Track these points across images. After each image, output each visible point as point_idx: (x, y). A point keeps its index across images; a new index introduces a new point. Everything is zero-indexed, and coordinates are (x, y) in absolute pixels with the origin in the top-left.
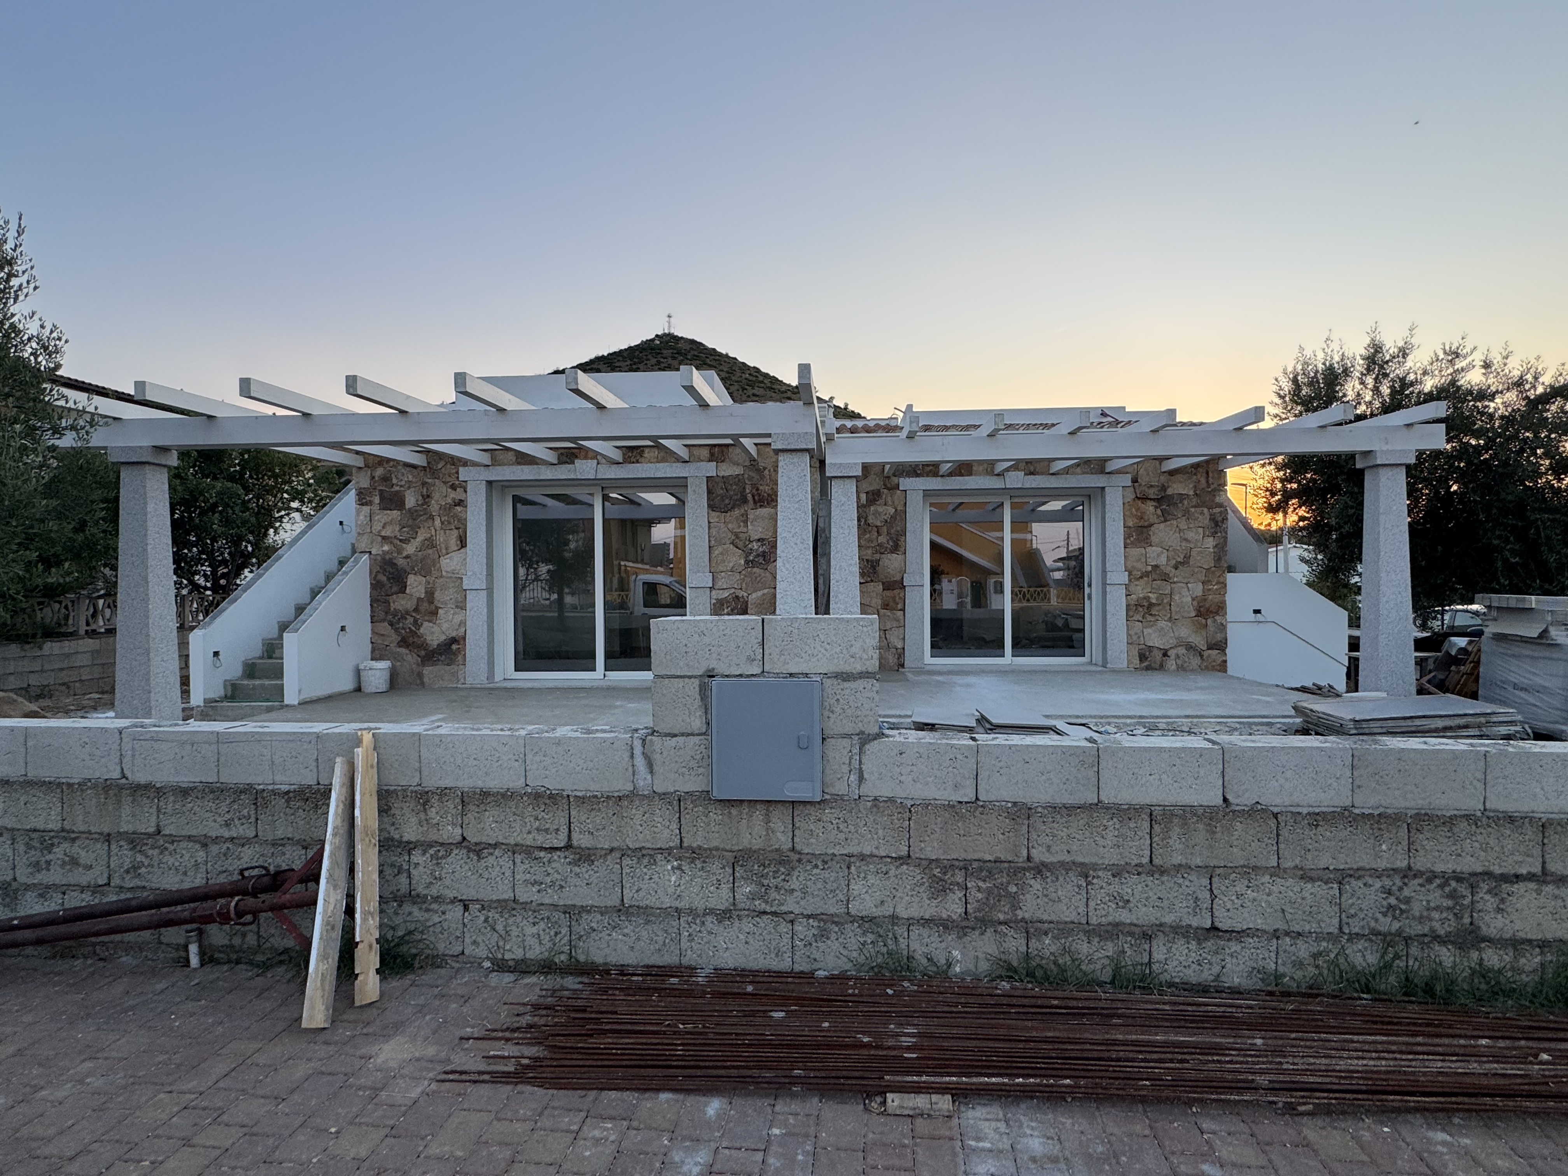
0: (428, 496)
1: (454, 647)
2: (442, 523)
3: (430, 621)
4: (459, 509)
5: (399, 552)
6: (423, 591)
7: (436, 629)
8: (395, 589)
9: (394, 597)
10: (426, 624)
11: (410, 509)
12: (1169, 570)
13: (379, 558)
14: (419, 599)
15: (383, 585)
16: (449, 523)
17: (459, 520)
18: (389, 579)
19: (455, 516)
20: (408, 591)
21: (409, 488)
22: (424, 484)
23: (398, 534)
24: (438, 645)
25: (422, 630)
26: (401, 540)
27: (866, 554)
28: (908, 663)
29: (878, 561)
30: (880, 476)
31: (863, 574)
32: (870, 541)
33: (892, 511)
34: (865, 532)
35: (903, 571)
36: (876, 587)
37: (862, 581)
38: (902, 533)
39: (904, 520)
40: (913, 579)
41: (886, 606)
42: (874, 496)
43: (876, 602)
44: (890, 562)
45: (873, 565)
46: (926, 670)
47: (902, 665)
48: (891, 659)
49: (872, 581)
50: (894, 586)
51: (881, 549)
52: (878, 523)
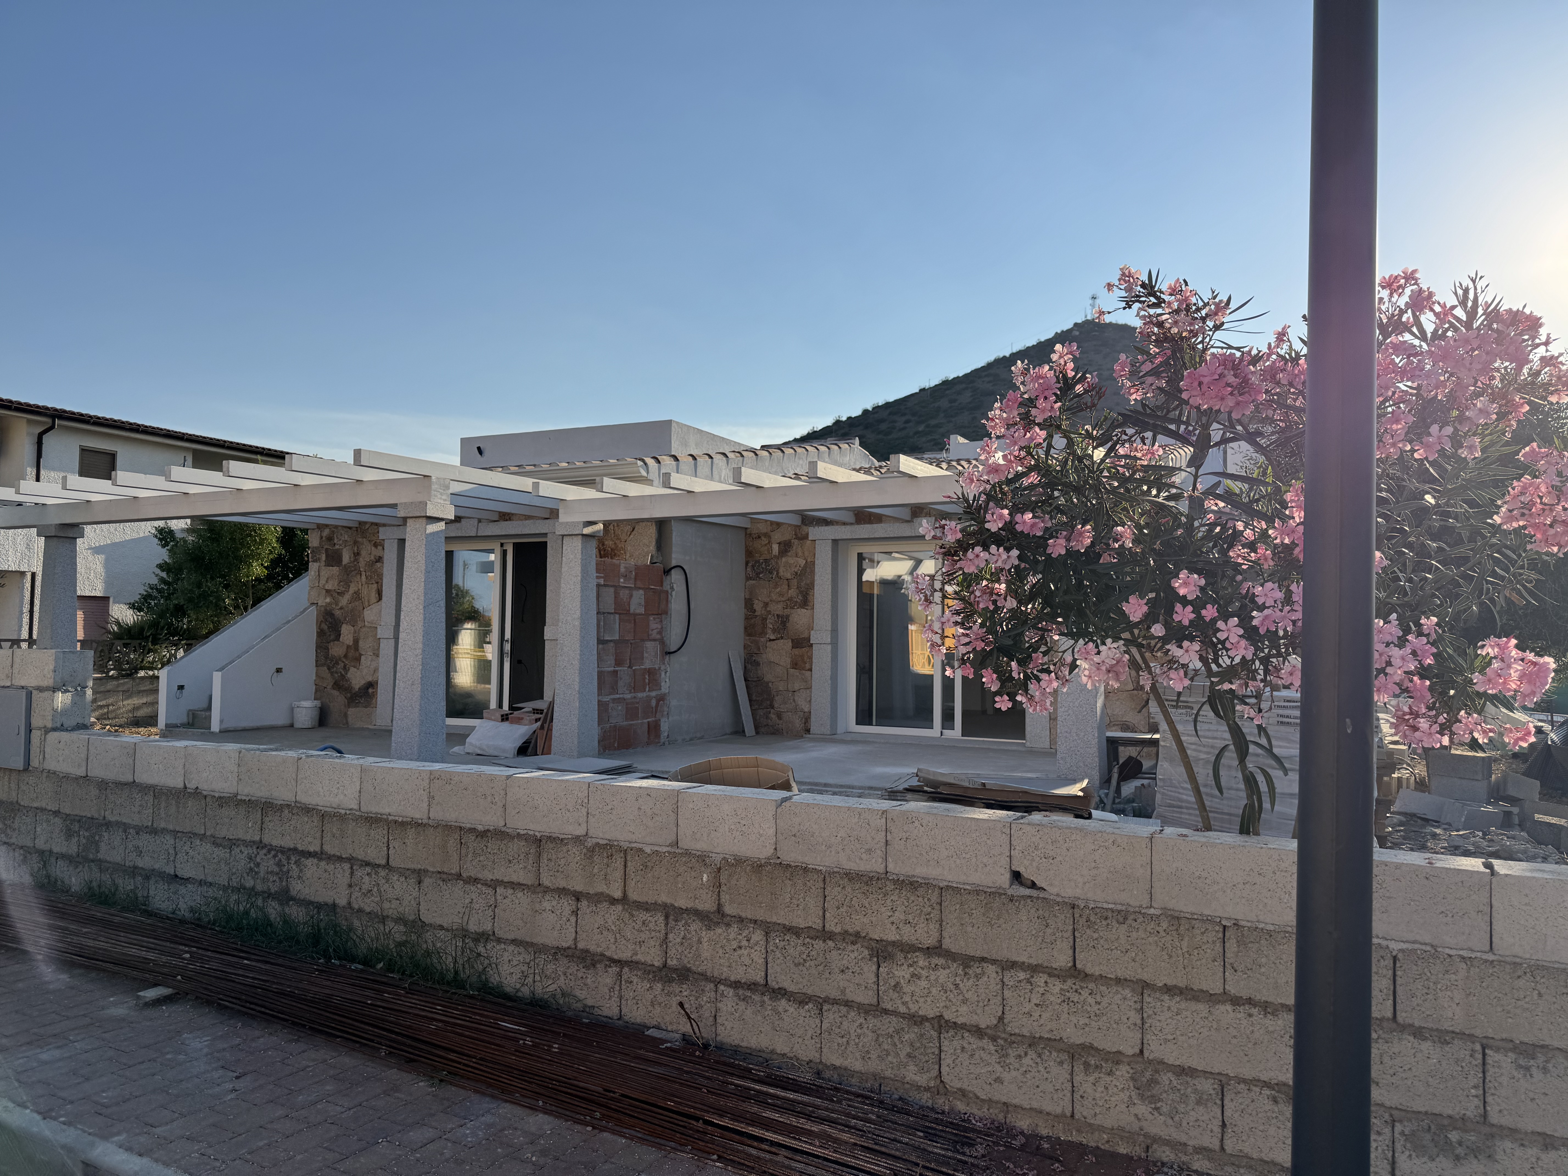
0: (358, 554)
1: (370, 690)
2: (367, 578)
3: (355, 667)
4: (378, 564)
5: (337, 605)
6: (352, 639)
7: (358, 674)
8: (333, 637)
9: (332, 644)
10: (352, 669)
11: (345, 566)
13: (323, 609)
14: (348, 647)
15: (325, 634)
16: (371, 578)
17: (378, 575)
18: (329, 628)
19: (375, 572)
20: (341, 639)
21: (345, 546)
22: (355, 542)
23: (336, 588)
24: (360, 689)
25: (349, 675)
26: (338, 593)
27: (777, 609)
28: (814, 728)
29: (788, 617)
30: (790, 525)
31: (774, 631)
32: (781, 594)
33: (802, 562)
34: (776, 586)
35: (811, 628)
36: (786, 645)
37: (772, 637)
38: (811, 586)
39: (813, 572)
40: (820, 637)
41: (795, 665)
42: (786, 547)
43: (785, 661)
44: (799, 617)
45: (784, 620)
46: (832, 737)
47: (808, 731)
48: (798, 724)
49: (782, 638)
50: (802, 643)
51: (791, 604)
52: (789, 576)
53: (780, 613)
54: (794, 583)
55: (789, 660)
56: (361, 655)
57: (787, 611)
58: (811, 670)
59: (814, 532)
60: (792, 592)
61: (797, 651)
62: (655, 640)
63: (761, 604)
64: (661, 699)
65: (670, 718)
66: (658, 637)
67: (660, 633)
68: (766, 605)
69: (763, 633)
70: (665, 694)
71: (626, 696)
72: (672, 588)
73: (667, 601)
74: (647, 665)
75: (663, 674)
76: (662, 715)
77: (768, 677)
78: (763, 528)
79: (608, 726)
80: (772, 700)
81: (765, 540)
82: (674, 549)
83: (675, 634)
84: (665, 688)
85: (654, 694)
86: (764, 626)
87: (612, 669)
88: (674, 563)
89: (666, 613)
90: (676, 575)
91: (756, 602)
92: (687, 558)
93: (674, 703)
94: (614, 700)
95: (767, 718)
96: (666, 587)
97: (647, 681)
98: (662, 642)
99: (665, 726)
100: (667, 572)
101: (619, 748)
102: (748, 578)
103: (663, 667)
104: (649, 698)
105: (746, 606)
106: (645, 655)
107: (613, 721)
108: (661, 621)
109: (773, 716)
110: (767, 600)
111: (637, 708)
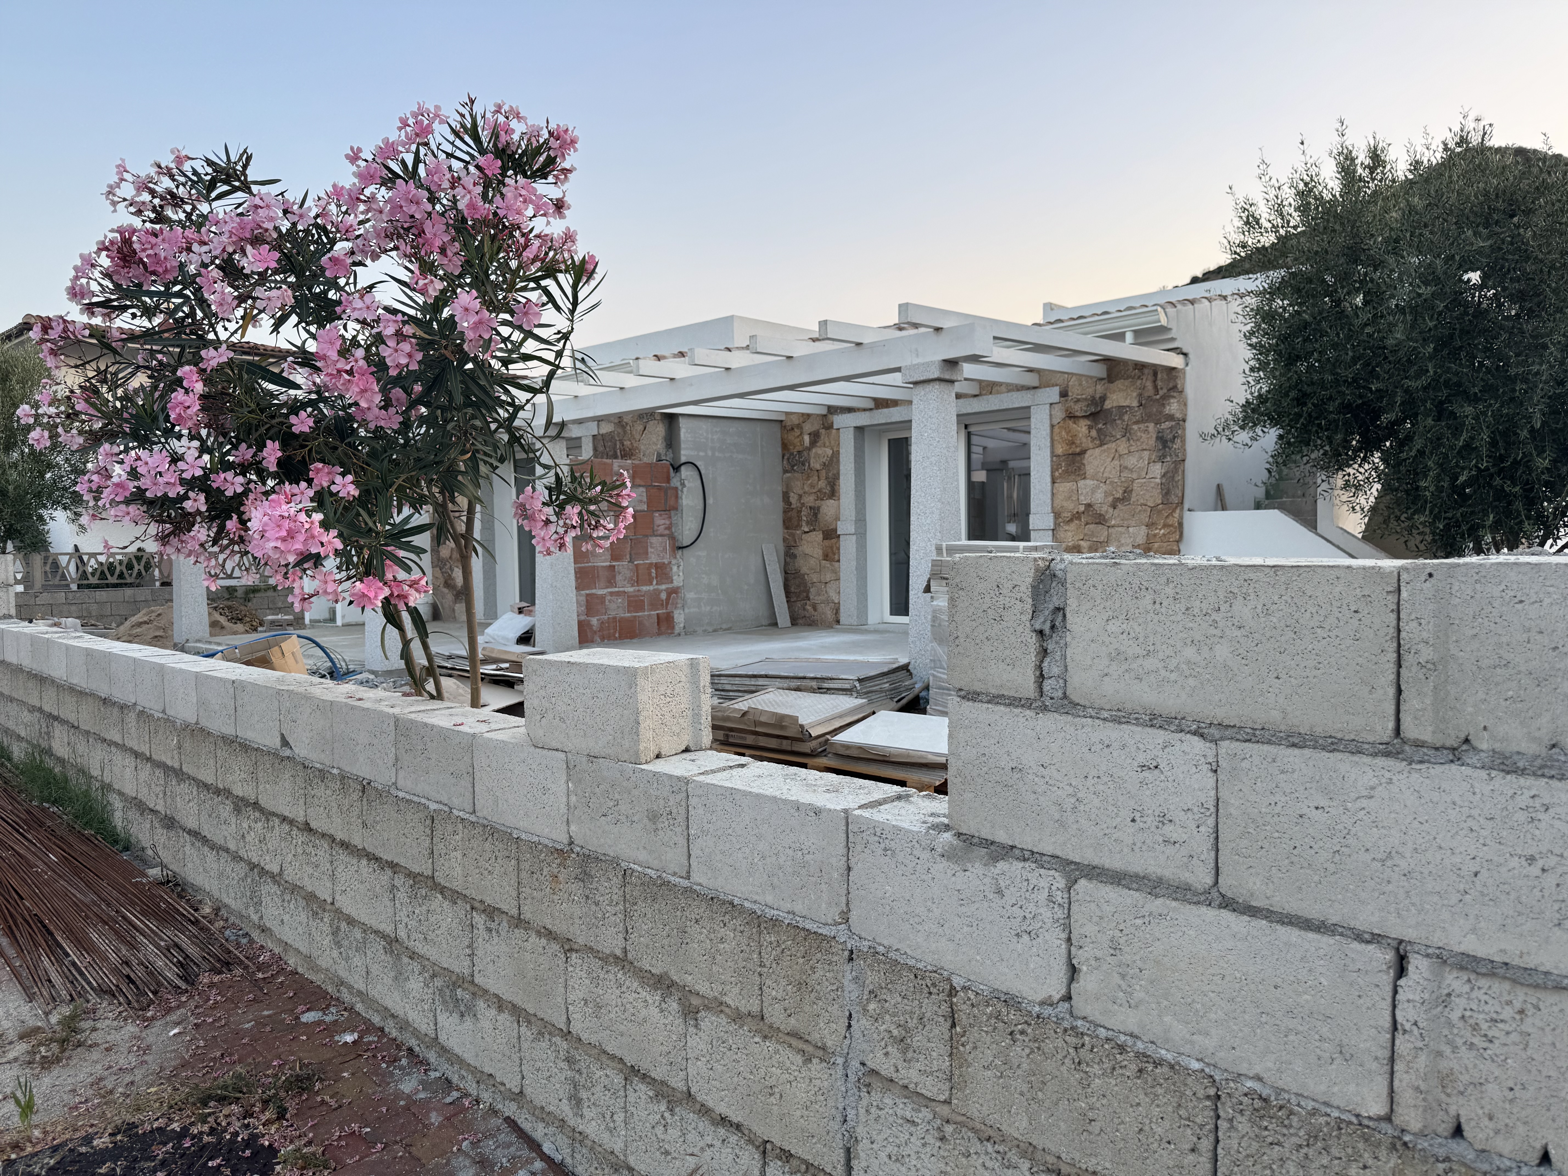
12: (1105, 509)
27: (809, 500)
28: (843, 619)
29: (819, 508)
30: (818, 415)
31: (808, 523)
32: (812, 486)
33: (829, 452)
34: (808, 478)
35: (837, 519)
36: (818, 536)
37: (806, 530)
38: (837, 477)
39: (838, 461)
40: (845, 527)
41: (826, 557)
42: (815, 437)
43: (818, 552)
44: (828, 508)
45: (815, 512)
46: (860, 627)
47: (838, 622)
48: (829, 615)
49: (814, 530)
50: (831, 535)
51: (822, 496)
52: (818, 467)
53: (812, 505)
54: (823, 473)
55: (820, 552)
57: (818, 503)
58: (839, 561)
59: (839, 421)
60: (822, 484)
61: (827, 542)
62: (662, 535)
63: (796, 497)
64: (673, 592)
65: (687, 611)
66: (667, 532)
67: (669, 528)
68: (800, 496)
69: (798, 526)
70: (678, 588)
71: (626, 590)
72: (683, 485)
73: (677, 497)
74: (653, 559)
75: (675, 569)
76: (676, 608)
77: (804, 570)
78: (796, 420)
79: (606, 617)
80: (808, 592)
81: (797, 432)
82: (683, 446)
83: (687, 528)
84: (678, 581)
85: (663, 587)
86: (799, 518)
87: (608, 564)
88: (683, 459)
89: (676, 509)
90: (686, 473)
91: (792, 494)
92: (702, 454)
93: (690, 596)
94: (611, 594)
95: (804, 609)
96: (675, 482)
97: (654, 575)
98: (672, 538)
99: (679, 618)
100: (677, 469)
101: (621, 638)
102: (785, 471)
103: (674, 561)
104: (658, 592)
105: (784, 500)
106: (650, 550)
107: (613, 614)
108: (670, 517)
109: (808, 607)
110: (801, 492)
111: (643, 601)
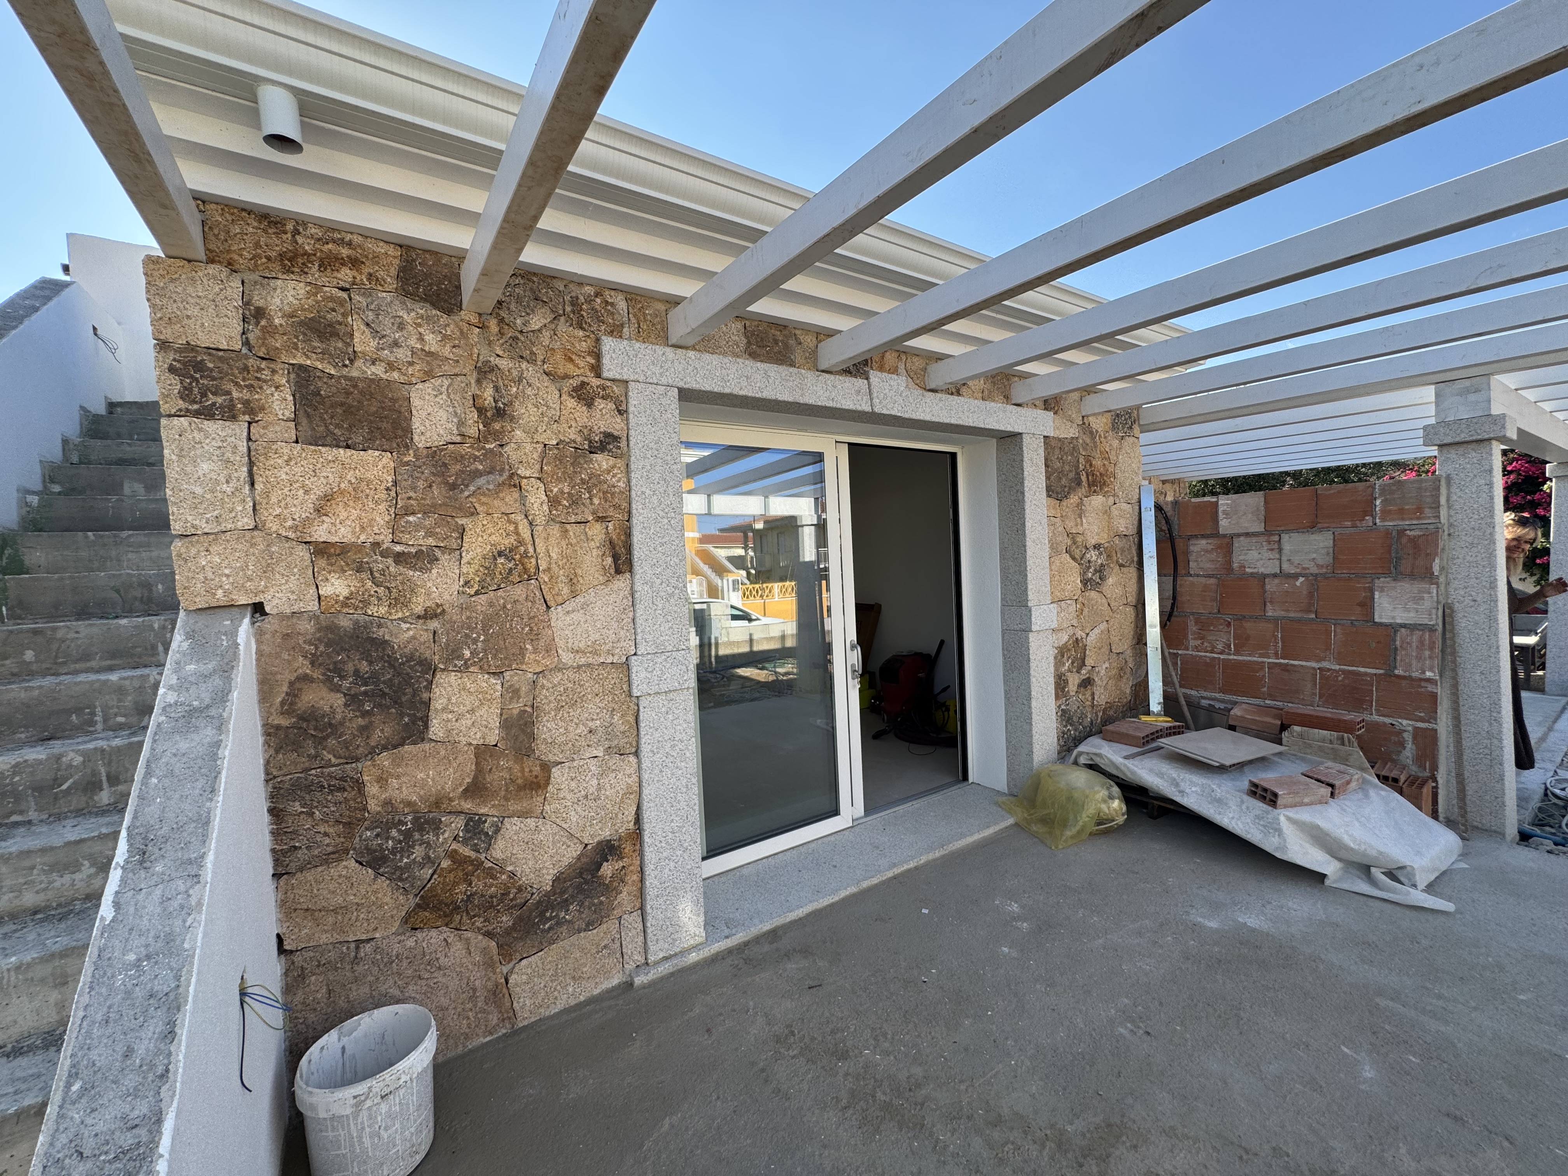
0: (500, 413)
1: (607, 869)
2: (554, 502)
3: (524, 814)
4: (602, 461)
5: (398, 601)
6: (495, 722)
7: (547, 829)
8: (382, 732)
9: (385, 759)
10: (513, 826)
11: (433, 453)
13: (307, 627)
14: (483, 752)
15: (333, 728)
16: (575, 502)
17: (605, 495)
18: (353, 700)
19: (593, 482)
20: (436, 729)
21: (429, 375)
22: (484, 371)
23: (386, 538)
24: (557, 880)
25: (499, 850)
26: (399, 558)
56: (546, 768)
